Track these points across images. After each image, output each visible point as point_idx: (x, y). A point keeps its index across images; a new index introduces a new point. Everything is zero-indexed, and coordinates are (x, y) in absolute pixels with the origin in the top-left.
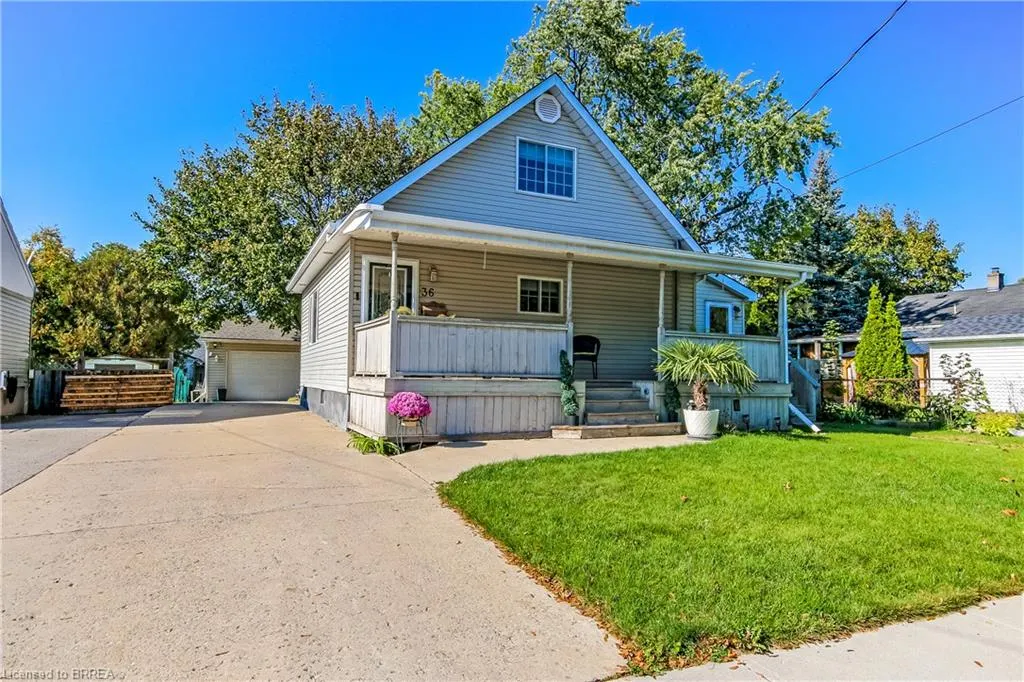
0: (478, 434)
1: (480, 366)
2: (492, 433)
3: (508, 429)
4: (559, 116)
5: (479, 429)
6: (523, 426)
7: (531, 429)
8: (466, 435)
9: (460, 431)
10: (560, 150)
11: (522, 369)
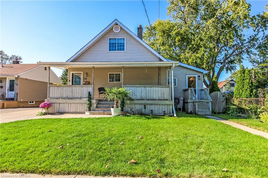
0: (67, 112)
1: (69, 96)
2: (70, 112)
3: (74, 111)
4: (120, 30)
5: (67, 111)
6: (78, 111)
7: (80, 112)
8: (64, 112)
9: (62, 111)
10: (121, 39)
11: (80, 97)
